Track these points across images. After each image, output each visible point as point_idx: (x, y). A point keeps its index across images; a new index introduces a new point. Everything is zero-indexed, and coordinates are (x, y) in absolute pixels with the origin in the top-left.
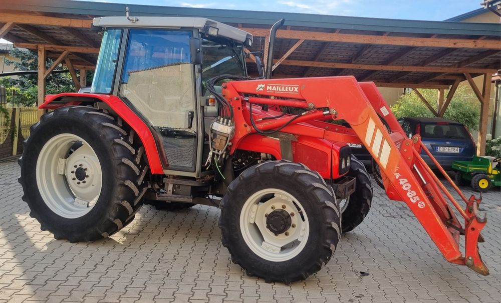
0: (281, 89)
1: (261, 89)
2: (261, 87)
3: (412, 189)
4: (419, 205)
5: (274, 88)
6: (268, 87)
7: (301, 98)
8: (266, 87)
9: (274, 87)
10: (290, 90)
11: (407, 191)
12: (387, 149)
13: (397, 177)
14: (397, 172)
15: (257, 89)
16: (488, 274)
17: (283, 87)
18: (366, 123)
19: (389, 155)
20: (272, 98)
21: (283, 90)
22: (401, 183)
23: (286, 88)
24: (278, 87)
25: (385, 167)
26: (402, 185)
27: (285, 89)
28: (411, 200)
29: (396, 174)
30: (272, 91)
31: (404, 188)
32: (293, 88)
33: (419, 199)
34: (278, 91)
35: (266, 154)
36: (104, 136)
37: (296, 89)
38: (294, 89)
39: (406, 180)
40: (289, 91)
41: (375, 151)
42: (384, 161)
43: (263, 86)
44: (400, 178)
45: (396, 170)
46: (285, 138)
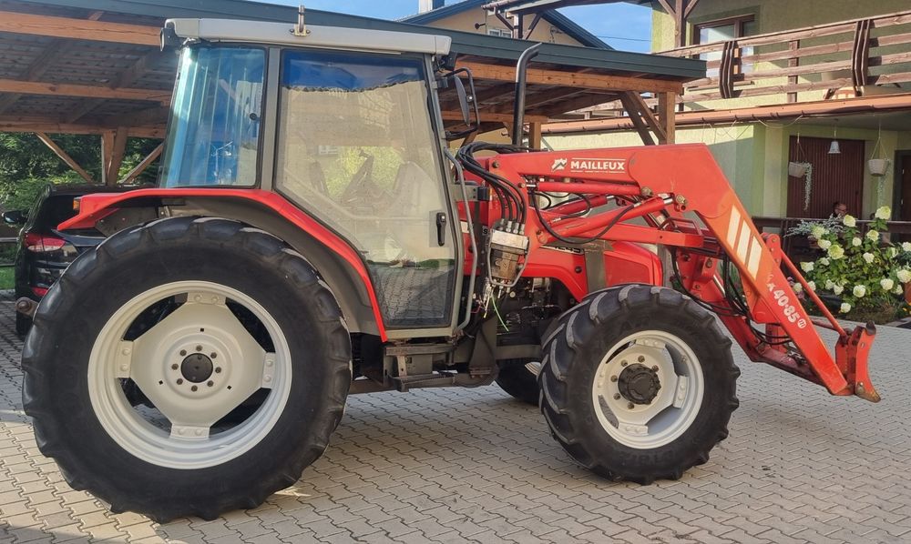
0: (596, 165)
1: (561, 167)
2: (561, 164)
3: (790, 304)
4: (800, 326)
5: (584, 165)
6: (573, 163)
7: (630, 179)
8: (569, 163)
9: (584, 163)
10: (611, 168)
11: (784, 307)
12: (757, 249)
13: (771, 290)
14: (770, 282)
15: (553, 167)
16: (880, 399)
17: (599, 163)
18: (728, 213)
19: (759, 259)
20: (567, 181)
21: (599, 167)
22: (776, 297)
23: (605, 163)
24: (590, 163)
25: (755, 277)
26: (777, 300)
27: (602, 165)
28: (790, 318)
29: (769, 285)
30: (580, 169)
31: (780, 303)
32: (615, 164)
33: (798, 317)
34: (591, 170)
35: (544, 279)
36: (295, 277)
37: (621, 166)
38: (618, 166)
39: (782, 292)
40: (609, 169)
41: (741, 254)
42: (753, 269)
43: (564, 162)
44: (775, 289)
45: (769, 279)
46: (594, 249)
